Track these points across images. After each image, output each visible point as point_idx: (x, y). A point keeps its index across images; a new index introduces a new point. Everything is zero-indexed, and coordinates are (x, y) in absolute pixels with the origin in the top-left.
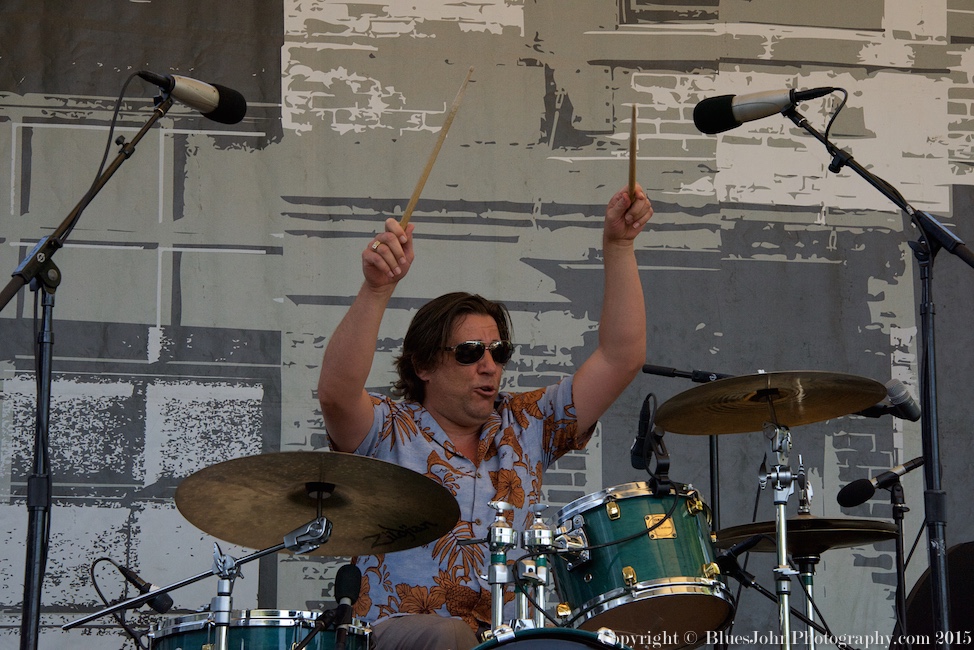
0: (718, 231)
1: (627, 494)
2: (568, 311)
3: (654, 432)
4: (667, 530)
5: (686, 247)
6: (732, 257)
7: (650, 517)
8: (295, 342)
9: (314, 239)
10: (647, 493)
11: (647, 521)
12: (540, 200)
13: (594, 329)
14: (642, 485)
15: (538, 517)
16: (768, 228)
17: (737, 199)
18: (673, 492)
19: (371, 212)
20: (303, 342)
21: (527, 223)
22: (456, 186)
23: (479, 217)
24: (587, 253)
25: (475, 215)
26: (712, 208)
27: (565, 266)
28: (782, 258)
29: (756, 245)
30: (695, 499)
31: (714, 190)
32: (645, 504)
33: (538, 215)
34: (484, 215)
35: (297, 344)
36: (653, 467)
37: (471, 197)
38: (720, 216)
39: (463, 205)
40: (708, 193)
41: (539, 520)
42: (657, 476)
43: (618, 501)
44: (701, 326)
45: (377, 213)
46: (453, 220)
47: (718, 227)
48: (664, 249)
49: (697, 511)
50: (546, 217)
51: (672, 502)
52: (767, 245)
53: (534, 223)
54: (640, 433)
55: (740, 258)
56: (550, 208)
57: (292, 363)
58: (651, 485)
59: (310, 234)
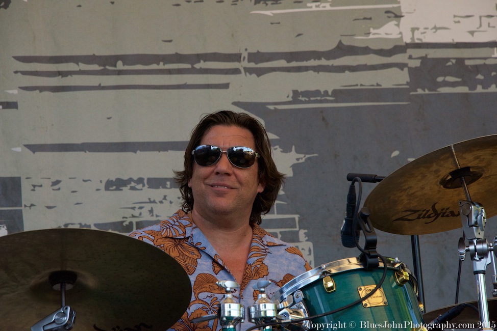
0: (406, 70)
1: (340, 269)
2: (277, 147)
3: (361, 213)
4: (378, 299)
5: (378, 85)
6: (420, 91)
7: (363, 288)
8: (34, 186)
9: (46, 94)
10: (359, 267)
11: (360, 292)
12: (246, 50)
13: (301, 161)
14: (354, 260)
15: (262, 292)
16: (450, 64)
17: (421, 40)
18: (381, 265)
19: (96, 67)
20: (41, 186)
21: (236, 71)
22: (170, 41)
23: (193, 67)
24: (291, 95)
25: (188, 66)
26: (400, 49)
27: (272, 107)
28: (464, 89)
29: (440, 79)
30: (402, 271)
31: (401, 33)
32: (357, 277)
33: (245, 64)
34: (197, 66)
35: (36, 188)
36: (362, 242)
37: (186, 50)
38: (407, 55)
39: (178, 58)
40: (395, 36)
41: (264, 296)
42: (367, 251)
43: (333, 276)
44: (396, 153)
45: (101, 68)
46: (170, 72)
47: (405, 65)
48: (359, 87)
49: (404, 281)
50: (252, 65)
51: (381, 274)
52: (450, 79)
53: (242, 70)
54: (348, 214)
55: (427, 92)
56: (256, 57)
57: (32, 205)
58: (362, 260)
59: (42, 89)
